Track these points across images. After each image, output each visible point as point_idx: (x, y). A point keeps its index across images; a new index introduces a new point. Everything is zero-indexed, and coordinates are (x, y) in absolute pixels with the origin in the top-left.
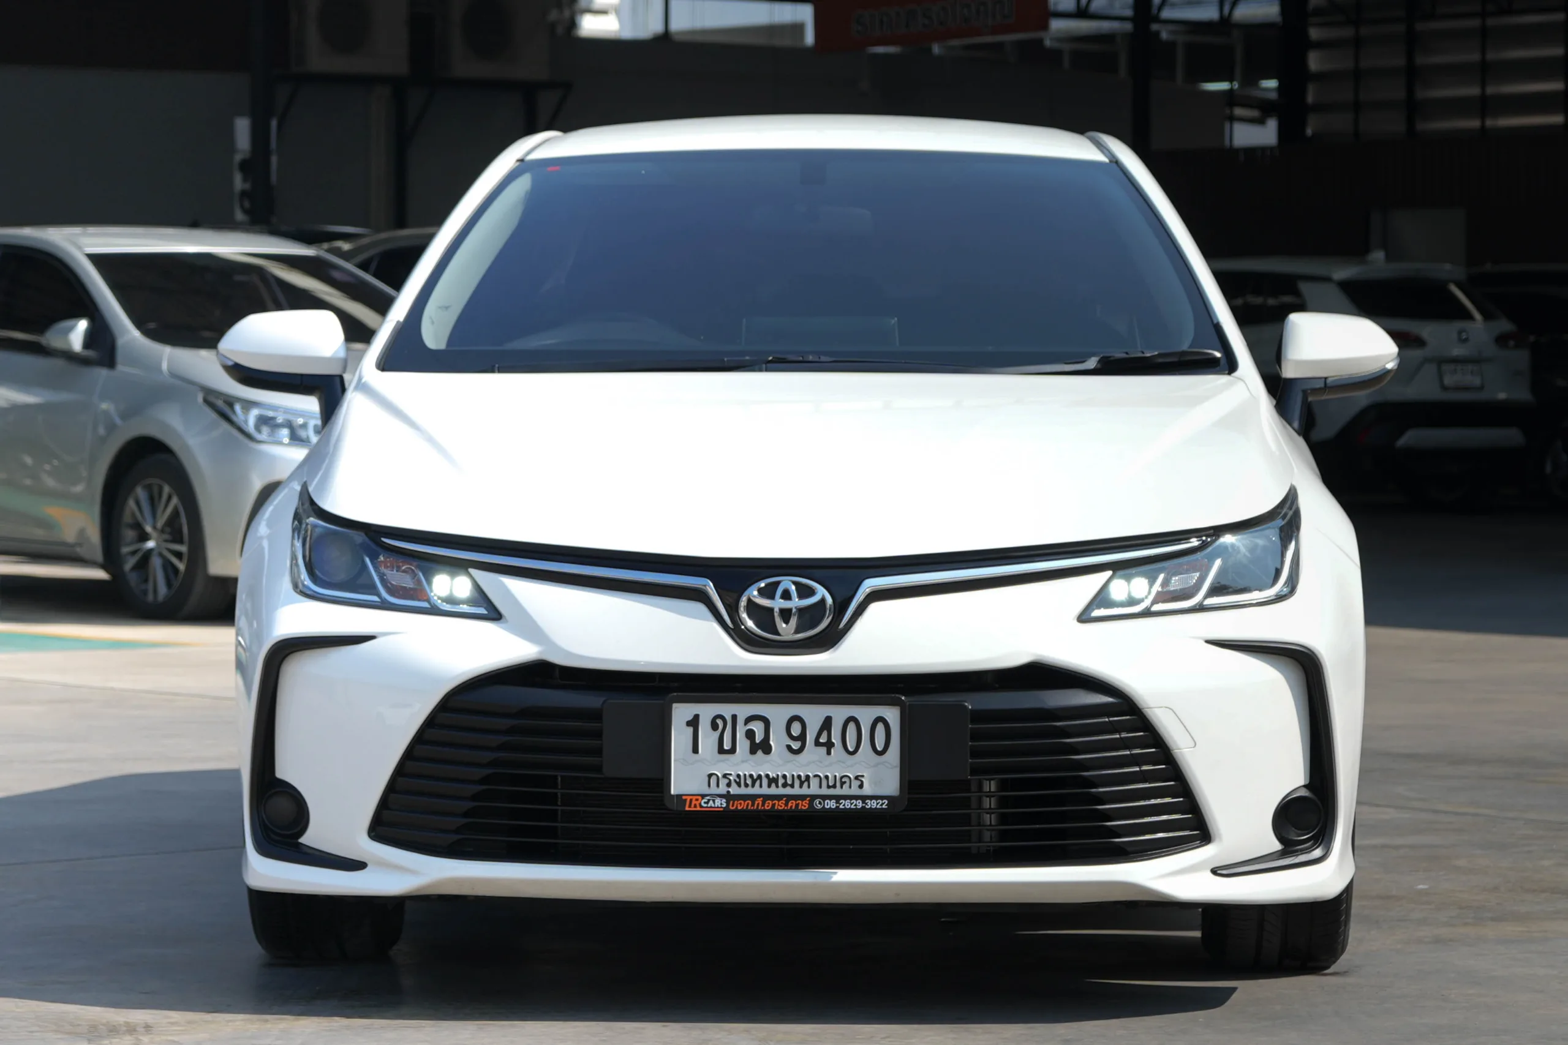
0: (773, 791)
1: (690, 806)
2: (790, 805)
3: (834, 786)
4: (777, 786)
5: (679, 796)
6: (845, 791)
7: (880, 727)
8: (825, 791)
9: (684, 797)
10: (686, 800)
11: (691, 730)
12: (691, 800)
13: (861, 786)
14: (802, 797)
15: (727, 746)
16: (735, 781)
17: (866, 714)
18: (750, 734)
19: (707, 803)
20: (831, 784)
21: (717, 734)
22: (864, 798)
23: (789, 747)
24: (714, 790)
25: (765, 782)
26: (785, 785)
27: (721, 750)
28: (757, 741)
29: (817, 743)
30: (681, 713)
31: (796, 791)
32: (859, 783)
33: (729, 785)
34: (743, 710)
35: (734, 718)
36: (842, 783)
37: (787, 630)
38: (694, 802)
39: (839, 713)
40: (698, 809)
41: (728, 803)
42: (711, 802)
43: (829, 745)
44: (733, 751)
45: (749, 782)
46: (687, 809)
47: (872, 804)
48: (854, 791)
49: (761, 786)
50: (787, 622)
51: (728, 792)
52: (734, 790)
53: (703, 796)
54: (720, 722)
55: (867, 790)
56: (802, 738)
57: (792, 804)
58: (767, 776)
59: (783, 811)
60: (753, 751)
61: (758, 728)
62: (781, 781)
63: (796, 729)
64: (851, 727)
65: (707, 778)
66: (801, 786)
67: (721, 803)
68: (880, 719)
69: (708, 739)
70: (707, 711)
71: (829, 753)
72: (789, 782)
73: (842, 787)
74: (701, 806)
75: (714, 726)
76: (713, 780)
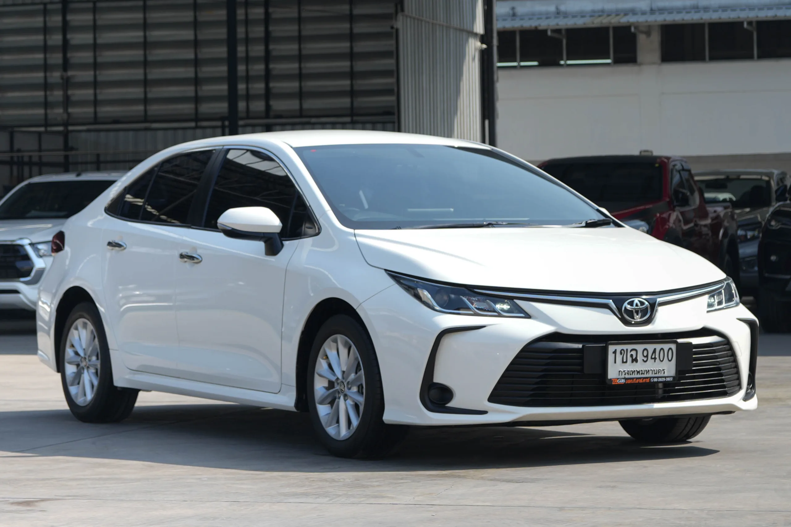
0: (639, 376)
1: (614, 383)
2: (644, 381)
3: (656, 373)
4: (639, 374)
5: (611, 379)
6: (659, 375)
7: (670, 351)
8: (654, 375)
9: (612, 380)
10: (613, 381)
11: (614, 355)
12: (614, 380)
13: (664, 373)
14: (647, 378)
15: (625, 361)
16: (627, 373)
17: (666, 347)
18: (632, 356)
19: (619, 381)
20: (655, 373)
21: (622, 356)
22: (665, 377)
23: (643, 360)
24: (621, 377)
25: (636, 373)
26: (642, 374)
27: (623, 362)
28: (634, 358)
29: (652, 358)
30: (611, 348)
31: (645, 376)
32: (663, 372)
33: (625, 374)
34: (630, 347)
35: (627, 350)
36: (659, 372)
37: (638, 318)
38: (615, 381)
39: (658, 347)
40: (616, 383)
41: (625, 381)
42: (620, 381)
43: (655, 358)
44: (626, 362)
45: (631, 373)
46: (613, 384)
47: (668, 379)
48: (662, 375)
49: (635, 374)
50: (637, 314)
51: (625, 377)
52: (627, 376)
53: (618, 379)
54: (623, 352)
55: (666, 375)
56: (647, 356)
57: (644, 380)
58: (637, 371)
59: (642, 383)
60: (632, 362)
61: (634, 353)
62: (641, 372)
63: (645, 354)
64: (662, 352)
65: (618, 373)
66: (647, 374)
67: (623, 381)
68: (670, 349)
69: (619, 358)
70: (619, 348)
71: (655, 361)
72: (643, 372)
73: (659, 373)
74: (617, 383)
75: (621, 353)
76: (621, 372)
